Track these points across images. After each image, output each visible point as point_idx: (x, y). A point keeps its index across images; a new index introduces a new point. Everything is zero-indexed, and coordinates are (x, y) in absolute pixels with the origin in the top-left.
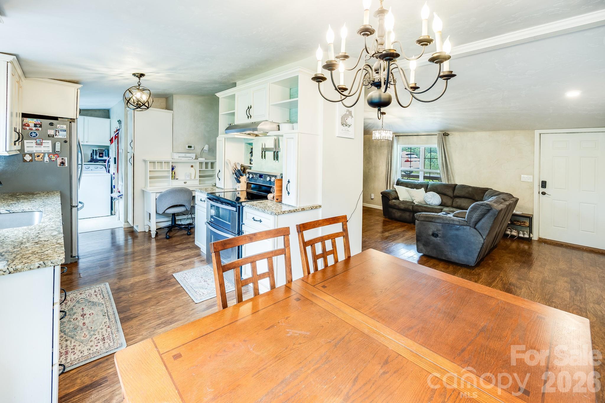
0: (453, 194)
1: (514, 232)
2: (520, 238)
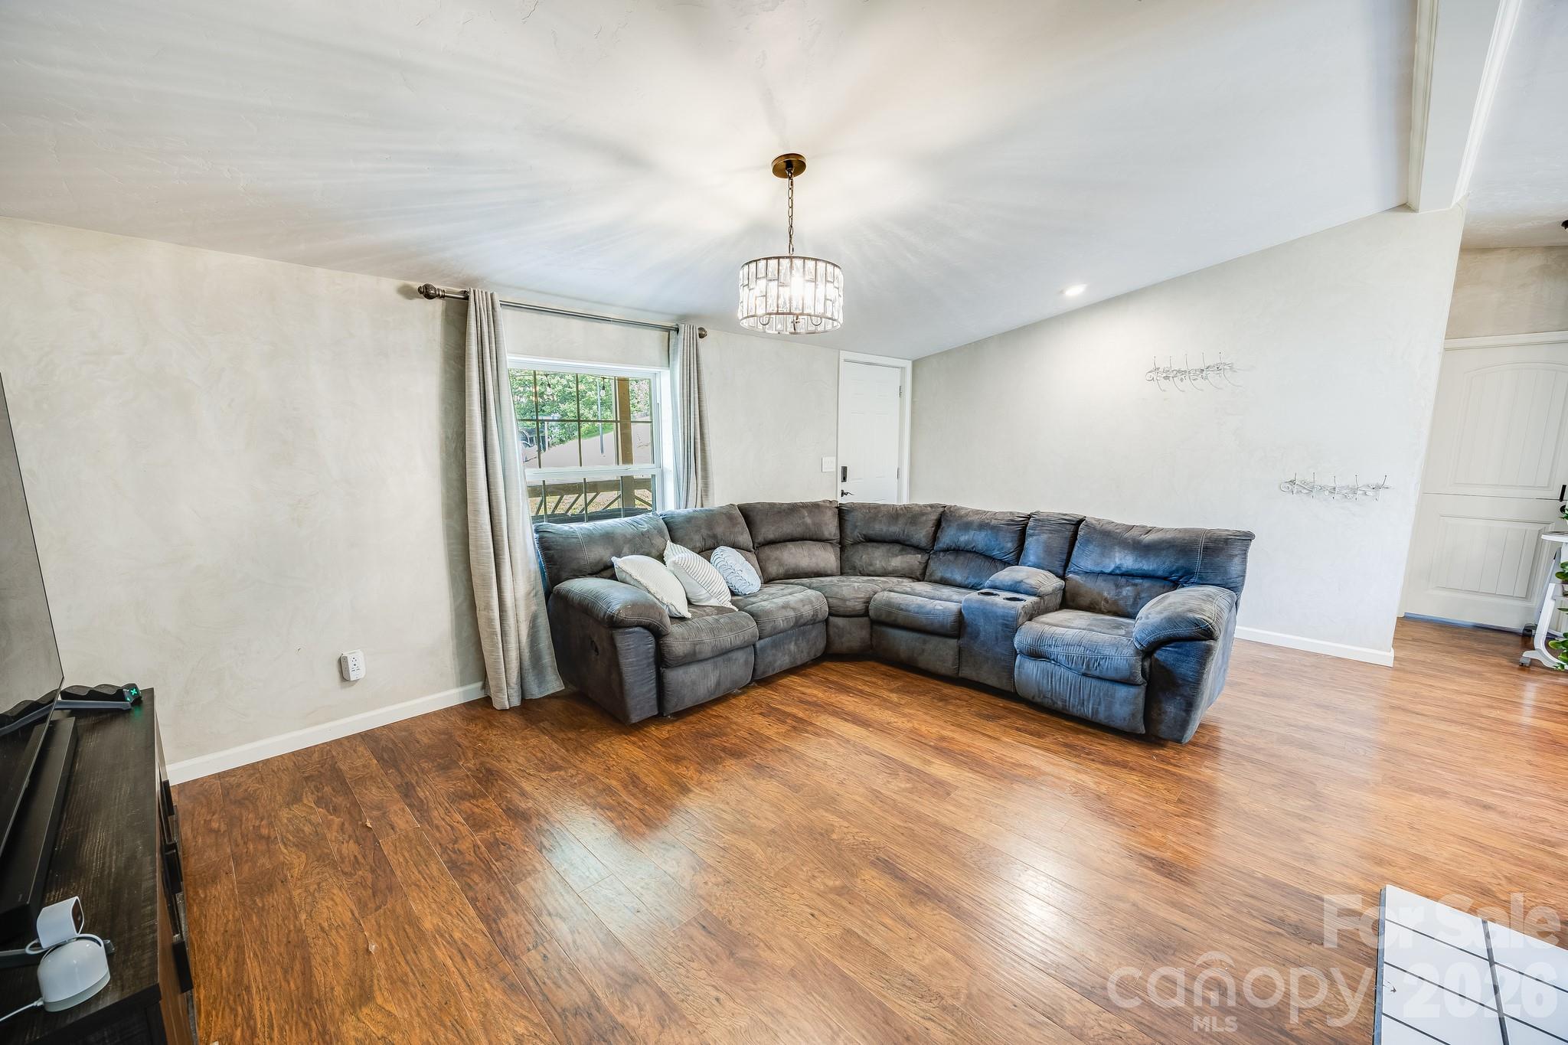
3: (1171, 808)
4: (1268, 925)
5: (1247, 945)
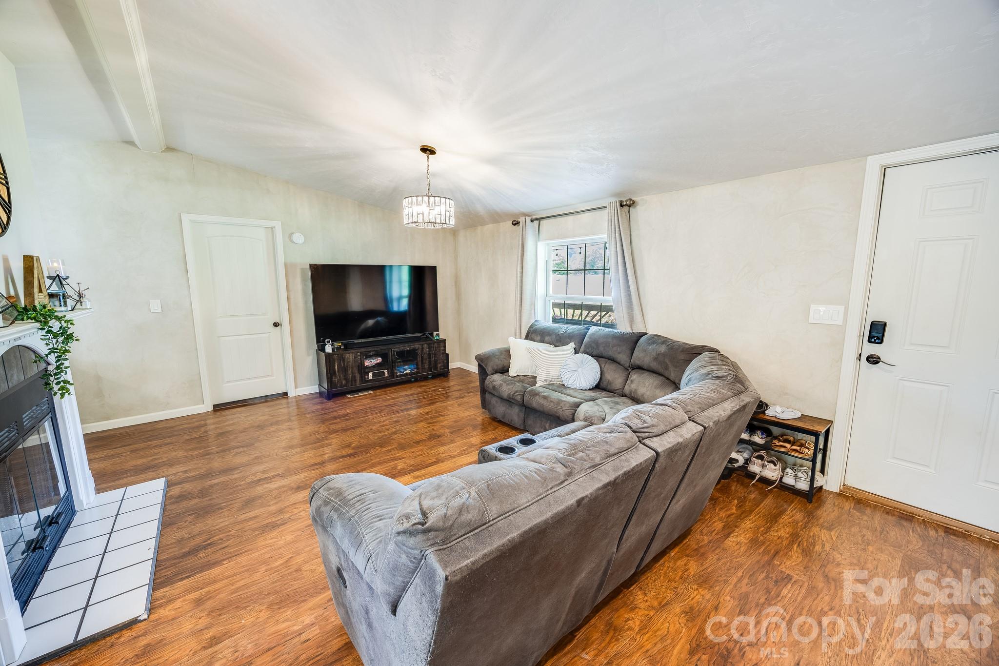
0: (628, 360)
1: (771, 470)
2: (784, 487)
3: (299, 559)
4: (211, 541)
5: (218, 527)
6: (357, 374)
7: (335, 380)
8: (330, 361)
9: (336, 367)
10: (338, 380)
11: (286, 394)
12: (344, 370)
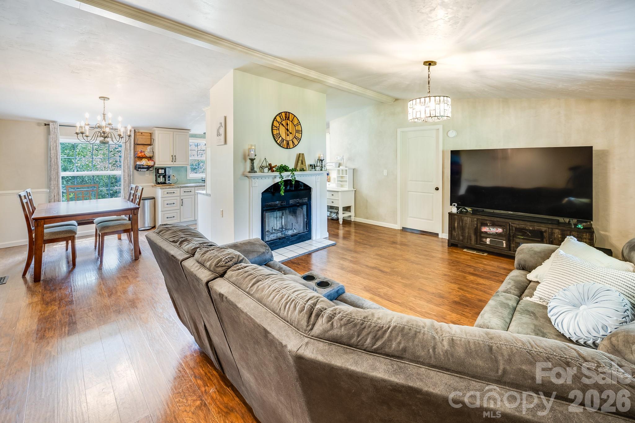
6: (472, 235)
7: (455, 234)
8: (452, 219)
9: (456, 225)
10: (456, 234)
11: (437, 234)
12: (463, 229)
